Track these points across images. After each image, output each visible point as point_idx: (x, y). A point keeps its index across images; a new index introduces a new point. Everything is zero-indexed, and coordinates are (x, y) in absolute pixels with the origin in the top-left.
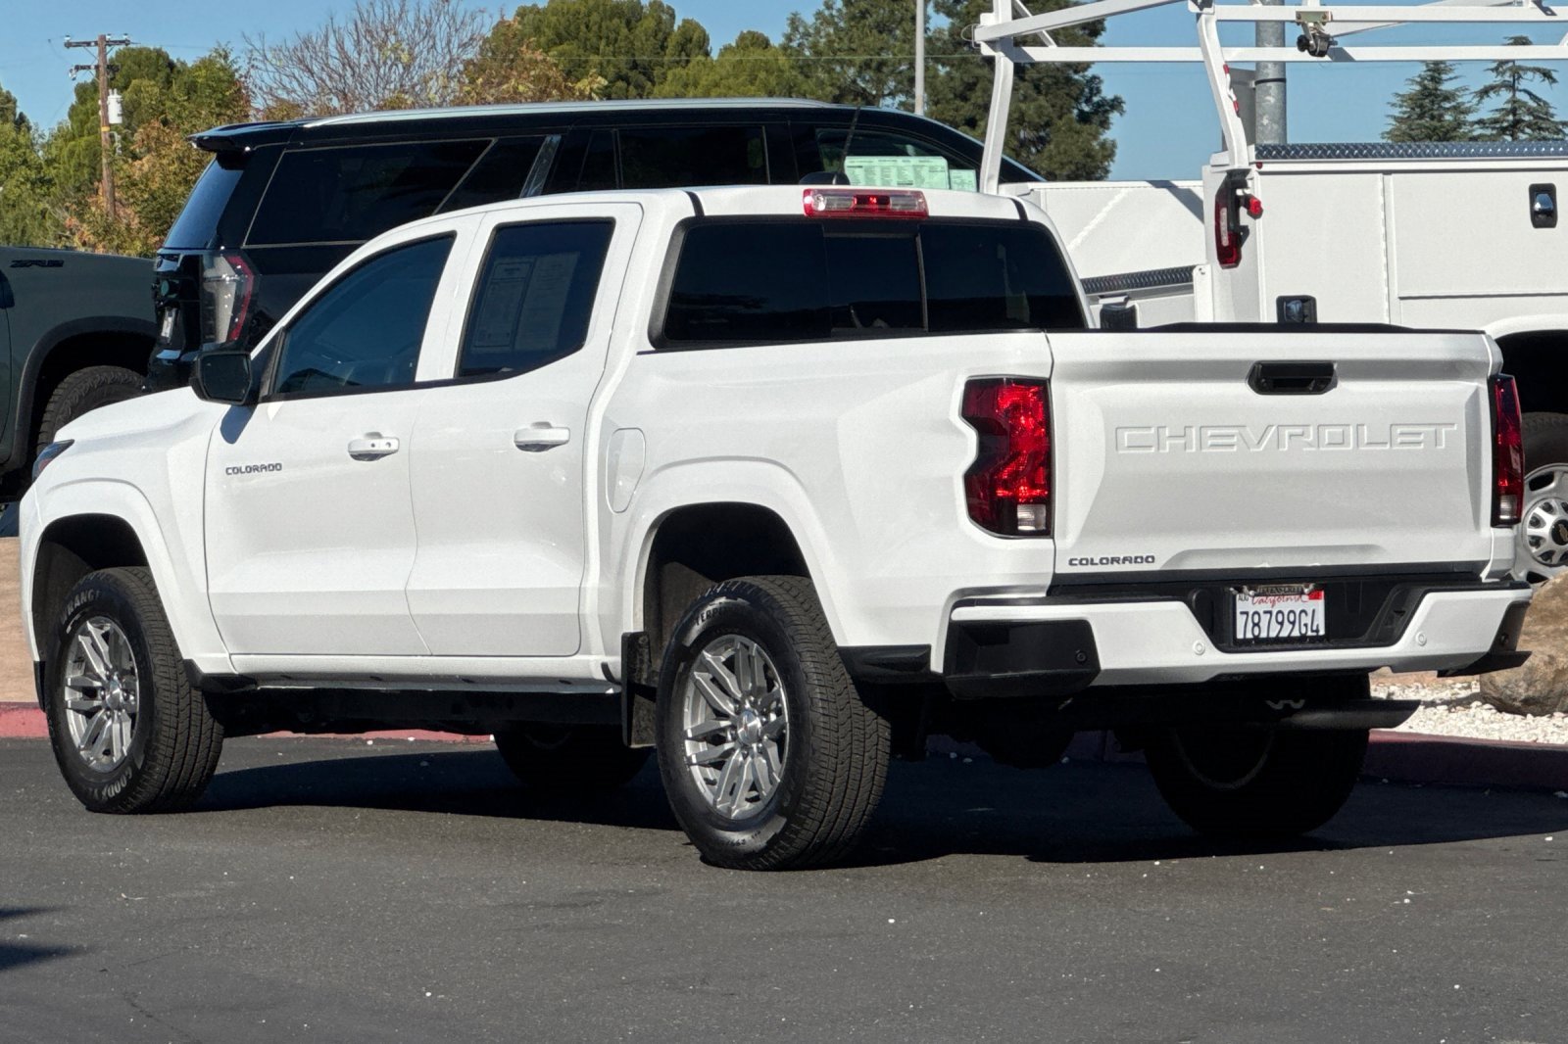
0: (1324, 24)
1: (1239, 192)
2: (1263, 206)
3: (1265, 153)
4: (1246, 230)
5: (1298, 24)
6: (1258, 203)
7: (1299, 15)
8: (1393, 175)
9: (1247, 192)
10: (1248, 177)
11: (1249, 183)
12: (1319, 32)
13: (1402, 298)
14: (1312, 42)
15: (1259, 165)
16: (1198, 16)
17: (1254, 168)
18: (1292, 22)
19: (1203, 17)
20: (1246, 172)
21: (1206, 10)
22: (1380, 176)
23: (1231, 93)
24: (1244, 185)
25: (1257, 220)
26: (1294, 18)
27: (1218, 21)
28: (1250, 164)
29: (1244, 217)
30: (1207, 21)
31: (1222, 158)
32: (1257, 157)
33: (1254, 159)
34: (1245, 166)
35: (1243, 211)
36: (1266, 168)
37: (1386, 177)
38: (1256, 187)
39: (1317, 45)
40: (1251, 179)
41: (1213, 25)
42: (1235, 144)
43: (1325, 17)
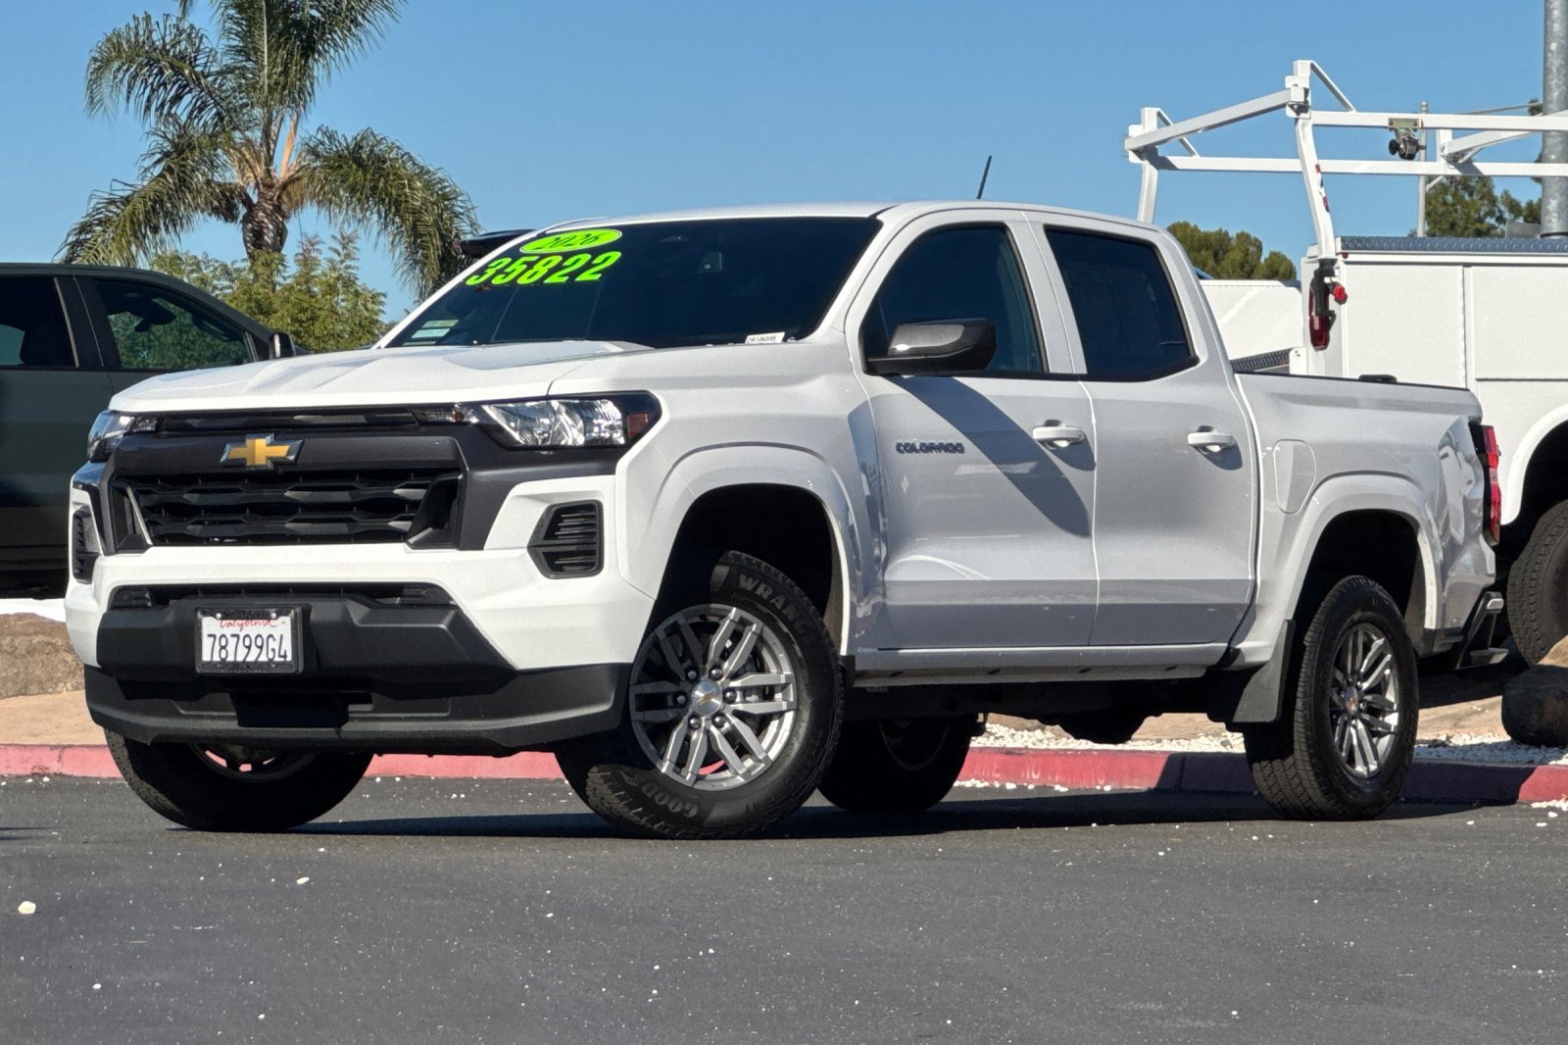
0: (1415, 130)
1: (1327, 280)
2: (1347, 291)
3: (1351, 244)
4: (1332, 314)
5: (1391, 129)
6: (1342, 290)
7: (1391, 122)
8: (1474, 268)
9: (1334, 279)
10: (1336, 266)
11: (1336, 272)
12: (1409, 137)
13: (1479, 380)
14: (1402, 146)
15: (1345, 255)
16: (1296, 120)
17: (1340, 258)
18: (1385, 127)
19: (1300, 122)
20: (1333, 262)
21: (1302, 115)
22: (1461, 267)
23: (1322, 190)
24: (1331, 274)
25: (1343, 306)
26: (1386, 124)
27: (1315, 126)
28: (1337, 254)
29: (1332, 304)
30: (1303, 125)
31: (1313, 251)
32: (1343, 248)
33: (1339, 250)
34: (1331, 255)
35: (1331, 298)
36: (1352, 258)
37: (1466, 269)
38: (1343, 275)
39: (1406, 148)
40: (1338, 268)
41: (1309, 130)
42: (1323, 238)
43: (1416, 124)
